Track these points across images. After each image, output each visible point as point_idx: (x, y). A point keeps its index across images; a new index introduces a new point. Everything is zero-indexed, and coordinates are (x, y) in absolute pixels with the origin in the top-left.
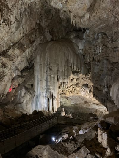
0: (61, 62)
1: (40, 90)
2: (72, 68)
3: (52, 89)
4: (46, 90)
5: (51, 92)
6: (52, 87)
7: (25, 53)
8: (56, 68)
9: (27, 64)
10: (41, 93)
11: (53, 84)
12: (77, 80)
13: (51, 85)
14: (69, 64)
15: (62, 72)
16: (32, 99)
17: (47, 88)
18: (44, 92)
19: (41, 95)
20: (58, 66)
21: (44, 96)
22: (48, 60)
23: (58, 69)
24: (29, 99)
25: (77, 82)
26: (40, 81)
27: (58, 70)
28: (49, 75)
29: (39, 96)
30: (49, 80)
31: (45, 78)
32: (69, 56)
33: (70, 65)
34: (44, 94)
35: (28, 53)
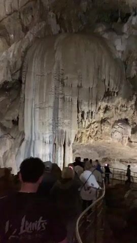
0: (88, 71)
1: (37, 129)
2: (107, 84)
3: (67, 126)
4: (51, 127)
5: (62, 132)
6: (66, 121)
7: (7, 53)
8: (76, 83)
9: (10, 76)
10: (39, 134)
11: (68, 116)
12: (105, 112)
13: (65, 118)
14: (101, 76)
15: (88, 90)
16: (17, 149)
17: (56, 123)
18: (47, 132)
19: (39, 138)
20: (80, 78)
21: (47, 140)
23: (80, 85)
24: (11, 149)
25: (106, 115)
26: (38, 109)
27: (79, 87)
28: (61, 96)
29: (34, 142)
30: (60, 106)
31: (51, 104)
33: (104, 77)
34: (48, 136)
35: (13, 54)
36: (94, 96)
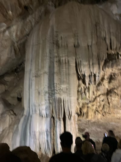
1: (34, 100)
2: (108, 42)
3: (64, 92)
4: (47, 95)
5: (60, 100)
6: (63, 86)
7: (10, 33)
8: (71, 42)
9: (13, 53)
10: (35, 106)
11: (65, 80)
12: (110, 82)
13: (61, 82)
14: (100, 33)
15: (87, 47)
16: (16, 126)
17: (52, 91)
18: (43, 102)
19: (36, 111)
20: (75, 36)
21: (44, 112)
22: (53, 30)
23: (76, 44)
24: (10, 126)
25: (111, 86)
26: (34, 78)
27: (76, 46)
28: (56, 59)
29: (31, 117)
30: (56, 70)
31: (46, 69)
32: (98, 17)
33: (103, 34)
34: (44, 107)
35: (16, 35)
36: (95, 54)
